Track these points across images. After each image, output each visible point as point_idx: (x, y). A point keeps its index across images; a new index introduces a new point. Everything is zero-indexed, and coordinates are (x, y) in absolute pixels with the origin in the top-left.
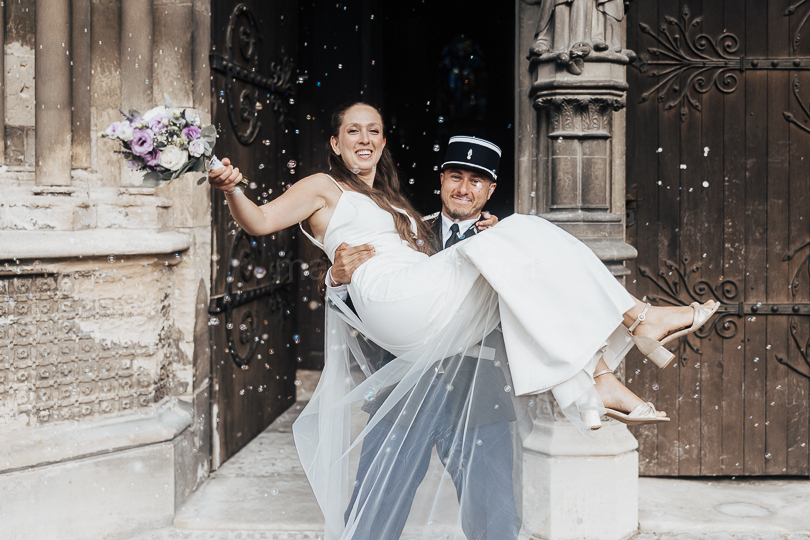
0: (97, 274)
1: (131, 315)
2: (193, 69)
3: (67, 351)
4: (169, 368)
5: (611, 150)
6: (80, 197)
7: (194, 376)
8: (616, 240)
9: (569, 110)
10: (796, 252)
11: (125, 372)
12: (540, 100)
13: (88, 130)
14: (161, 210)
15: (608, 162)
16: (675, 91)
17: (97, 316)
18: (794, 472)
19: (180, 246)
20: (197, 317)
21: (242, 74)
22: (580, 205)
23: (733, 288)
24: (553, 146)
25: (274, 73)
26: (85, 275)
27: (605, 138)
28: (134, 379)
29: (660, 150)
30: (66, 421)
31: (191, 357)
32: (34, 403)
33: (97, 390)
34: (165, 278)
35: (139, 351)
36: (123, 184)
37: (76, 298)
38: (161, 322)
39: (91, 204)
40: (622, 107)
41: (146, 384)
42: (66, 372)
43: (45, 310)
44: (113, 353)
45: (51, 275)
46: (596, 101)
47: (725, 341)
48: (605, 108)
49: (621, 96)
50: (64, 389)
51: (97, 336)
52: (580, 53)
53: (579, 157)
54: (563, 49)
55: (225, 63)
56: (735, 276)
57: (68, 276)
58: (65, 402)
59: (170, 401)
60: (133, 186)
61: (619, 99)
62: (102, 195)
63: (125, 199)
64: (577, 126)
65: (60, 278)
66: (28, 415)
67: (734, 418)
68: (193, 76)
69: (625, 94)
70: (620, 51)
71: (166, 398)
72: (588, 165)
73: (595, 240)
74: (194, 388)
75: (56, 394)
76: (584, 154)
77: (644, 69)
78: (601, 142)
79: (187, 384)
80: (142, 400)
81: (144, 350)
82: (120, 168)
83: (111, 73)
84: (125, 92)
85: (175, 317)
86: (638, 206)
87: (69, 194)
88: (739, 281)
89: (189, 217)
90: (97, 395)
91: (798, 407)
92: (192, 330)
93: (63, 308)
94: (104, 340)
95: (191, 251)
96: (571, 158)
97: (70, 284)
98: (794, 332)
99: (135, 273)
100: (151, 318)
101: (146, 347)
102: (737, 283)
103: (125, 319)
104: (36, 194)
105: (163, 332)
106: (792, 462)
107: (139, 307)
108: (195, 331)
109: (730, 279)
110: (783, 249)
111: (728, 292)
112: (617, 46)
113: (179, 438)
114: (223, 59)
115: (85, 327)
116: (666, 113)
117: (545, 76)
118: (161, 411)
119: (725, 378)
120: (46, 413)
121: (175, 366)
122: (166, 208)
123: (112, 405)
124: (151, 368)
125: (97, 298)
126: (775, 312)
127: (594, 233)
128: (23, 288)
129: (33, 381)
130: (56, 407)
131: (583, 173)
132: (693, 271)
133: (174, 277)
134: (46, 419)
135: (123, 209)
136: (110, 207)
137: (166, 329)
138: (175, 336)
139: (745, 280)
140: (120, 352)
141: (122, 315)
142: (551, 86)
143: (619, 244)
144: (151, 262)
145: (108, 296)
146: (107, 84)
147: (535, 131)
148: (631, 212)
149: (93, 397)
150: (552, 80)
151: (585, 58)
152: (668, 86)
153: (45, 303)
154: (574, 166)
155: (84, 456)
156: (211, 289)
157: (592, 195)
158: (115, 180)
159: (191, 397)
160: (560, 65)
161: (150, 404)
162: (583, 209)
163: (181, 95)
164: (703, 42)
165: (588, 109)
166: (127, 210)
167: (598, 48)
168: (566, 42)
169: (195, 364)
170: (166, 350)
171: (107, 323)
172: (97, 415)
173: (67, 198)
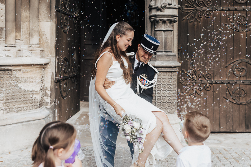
0: (23, 70)
1: (32, 82)
2: (51, 11)
3: (14, 92)
4: (43, 98)
5: (173, 34)
6: (18, 48)
7: (50, 100)
8: (174, 61)
9: (160, 22)
10: (229, 65)
11: (31, 98)
12: (152, 19)
13: (20, 28)
14: (41, 52)
15: (172, 38)
16: (193, 17)
17: (23, 82)
18: (228, 131)
19: (47, 62)
20: (51, 83)
21: (64, 12)
22: (164, 50)
23: (210, 76)
24: (156, 33)
25: (74, 12)
26: (20, 70)
27: (171, 31)
28: (33, 101)
29: (188, 34)
30: (14, 113)
31: (49, 95)
32: (5, 107)
33: (23, 104)
34: (42, 72)
35: (35, 93)
36: (30, 44)
37: (17, 77)
38: (41, 84)
39: (21, 50)
40: (176, 22)
41: (37, 102)
42: (14, 98)
43: (8, 80)
44: (27, 93)
45: (10, 70)
46: (169, 20)
47: (208, 91)
48: (171, 22)
49: (176, 18)
50: (13, 103)
51: (23, 88)
52: (164, 6)
53: (164, 36)
54: (159, 5)
55: (59, 9)
56: (211, 72)
57: (15, 70)
58: (14, 107)
59: (43, 107)
60: (33, 45)
61: (175, 19)
62: (24, 47)
63: (31, 48)
64: (163, 27)
65: (12, 71)
66: (3, 110)
67: (210, 114)
68: (51, 13)
69: (177, 18)
70: (176, 5)
71: (42, 107)
72: (166, 39)
73: (168, 61)
74: (50, 104)
75: (11, 104)
76: (165, 35)
77: (183, 11)
78: (170, 32)
79: (48, 103)
80: (35, 107)
81: (36, 92)
82: (29, 39)
83: (27, 12)
84: (31, 17)
85: (45, 83)
86: (182, 51)
87: (15, 47)
88: (212, 73)
89: (49, 54)
90: (23, 105)
91: (229, 111)
92: (50, 87)
93: (13, 80)
94: (25, 89)
95: (50, 64)
96: (161, 36)
97: (15, 73)
98: (228, 89)
99: (34, 70)
100: (38, 83)
101: (37, 91)
102: (211, 74)
103: (31, 83)
104: (5, 47)
105: (42, 87)
106: (228, 128)
107: (35, 80)
108: (51, 87)
109: (209, 73)
110: (225, 64)
111: (208, 77)
112: (175, 4)
113: (46, 118)
114: (59, 8)
115: (20, 85)
116: (190, 23)
117: (154, 13)
118: (41, 110)
119: (208, 103)
120: (8, 110)
121: (45, 97)
122: (42, 51)
123: (27, 108)
124: (38, 97)
125: (23, 77)
126: (222, 83)
127: (168, 59)
128: (2, 74)
129: (5, 101)
130: (11, 108)
131: (165, 41)
132: (198, 71)
133: (45, 71)
134: (8, 112)
135: (30, 51)
136: (26, 51)
137: (42, 86)
138: (45, 88)
139: (214, 73)
140: (29, 93)
141: (30, 82)
142: (155, 16)
143: (175, 62)
144: (38, 67)
145: (26, 76)
146: (26, 15)
147: (151, 29)
148: (179, 53)
149: (21, 106)
150: (156, 14)
151: (165, 7)
152: (191, 16)
153: (8, 78)
154: (162, 39)
155: (19, 123)
156: (55, 75)
157: (167, 48)
158: (28, 43)
159: (50, 107)
160: (158, 9)
161: (38, 108)
162: (165, 52)
163: (47, 18)
164: (201, 2)
165: (166, 22)
166: (31, 51)
167: (169, 4)
168: (160, 3)
169: (51, 97)
170: (42, 93)
171: (26, 84)
172: (22, 111)
173: (14, 48)
